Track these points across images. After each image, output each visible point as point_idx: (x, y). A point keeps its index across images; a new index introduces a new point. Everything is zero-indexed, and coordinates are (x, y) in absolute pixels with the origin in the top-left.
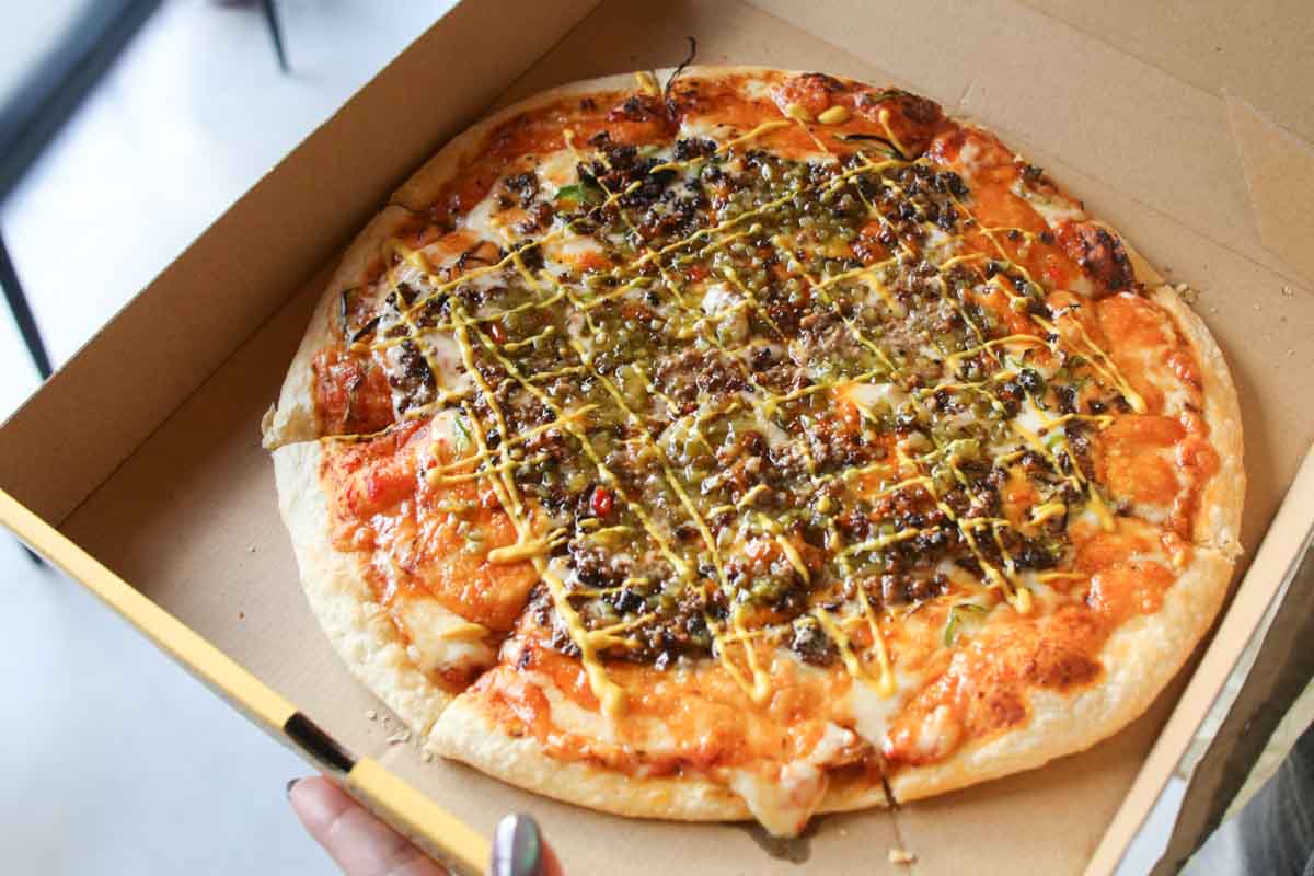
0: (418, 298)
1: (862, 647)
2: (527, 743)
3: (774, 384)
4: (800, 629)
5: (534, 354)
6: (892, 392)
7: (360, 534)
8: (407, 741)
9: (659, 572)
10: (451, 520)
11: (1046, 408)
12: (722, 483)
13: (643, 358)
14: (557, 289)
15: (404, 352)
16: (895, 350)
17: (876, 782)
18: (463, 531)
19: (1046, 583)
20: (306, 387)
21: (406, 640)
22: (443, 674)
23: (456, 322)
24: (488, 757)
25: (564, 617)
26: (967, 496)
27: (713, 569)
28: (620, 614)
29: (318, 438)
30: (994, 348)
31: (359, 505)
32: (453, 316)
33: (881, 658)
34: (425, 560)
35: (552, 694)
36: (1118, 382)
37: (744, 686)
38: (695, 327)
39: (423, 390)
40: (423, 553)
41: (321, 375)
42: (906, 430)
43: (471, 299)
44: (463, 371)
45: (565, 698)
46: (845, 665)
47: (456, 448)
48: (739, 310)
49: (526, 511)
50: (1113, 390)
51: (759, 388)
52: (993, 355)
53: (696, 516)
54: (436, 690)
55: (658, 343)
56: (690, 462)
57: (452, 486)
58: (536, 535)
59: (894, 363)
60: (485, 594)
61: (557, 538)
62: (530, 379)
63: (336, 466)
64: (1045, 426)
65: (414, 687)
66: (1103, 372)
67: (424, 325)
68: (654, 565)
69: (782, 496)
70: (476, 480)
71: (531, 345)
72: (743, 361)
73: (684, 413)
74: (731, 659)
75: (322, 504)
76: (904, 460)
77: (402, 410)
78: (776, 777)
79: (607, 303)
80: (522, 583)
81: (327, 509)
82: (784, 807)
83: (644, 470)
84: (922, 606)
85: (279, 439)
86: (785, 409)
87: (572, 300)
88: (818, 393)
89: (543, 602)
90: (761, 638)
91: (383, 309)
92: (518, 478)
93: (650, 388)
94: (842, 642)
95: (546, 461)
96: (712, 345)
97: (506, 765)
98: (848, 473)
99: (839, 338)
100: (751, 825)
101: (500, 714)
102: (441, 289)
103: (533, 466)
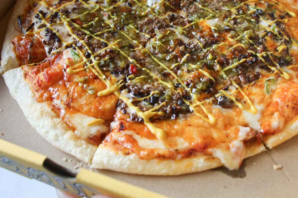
0: (47, 15)
1: (241, 99)
2: (132, 156)
3: (179, 24)
4: (218, 97)
5: (94, 27)
6: (218, 21)
7: (46, 95)
8: (82, 166)
9: (161, 88)
10: (80, 84)
11: (268, 19)
12: (173, 56)
13: (132, 23)
14: (96, 6)
15: (46, 32)
16: (214, 9)
17: (261, 143)
18: (86, 88)
19: (290, 69)
20: (11, 50)
21: (74, 129)
22: (91, 139)
23: (63, 20)
24: (118, 165)
25: (133, 110)
26: (255, 47)
27: (180, 84)
28: (153, 104)
29: (20, 66)
30: (245, 4)
31: (43, 85)
32: (62, 19)
33: (249, 101)
34: (73, 100)
35: (136, 137)
36: (285, 9)
37: (206, 119)
38: (147, 11)
39: (56, 44)
40: (72, 98)
41: (16, 45)
42: (228, 31)
43: (66, 13)
44: (70, 36)
45: (142, 137)
46: (237, 106)
47: (75, 60)
48: (161, 4)
49: (107, 77)
50: (284, 12)
51: (174, 26)
52: (245, 7)
53: (167, 68)
54: (90, 145)
55: (135, 18)
56: (159, 52)
57: (77, 73)
58: (113, 84)
59: (216, 13)
60: (100, 108)
61: (121, 83)
62: (94, 35)
63: (30, 74)
64: (269, 24)
65: (81, 146)
66: (280, 7)
67: (52, 22)
68: (159, 86)
69: (195, 57)
70: (85, 70)
71: (92, 24)
72: (166, 19)
73: (152, 37)
74: (198, 112)
75: (28, 88)
76: (231, 40)
77: (49, 52)
78: (228, 148)
79: (114, 8)
80: (113, 102)
81: (31, 89)
82: (234, 158)
83: (144, 57)
84: (255, 83)
85: (4, 69)
86: (186, 31)
87: (103, 9)
88: (195, 24)
89: (123, 106)
90: (205, 103)
91: (34, 20)
92: (101, 67)
93: (138, 31)
94: (234, 99)
95: (109, 59)
96: (154, 16)
97: (125, 166)
98: (214, 46)
99: (195, 8)
100: (222, 169)
101: (119, 148)
102: (55, 11)
103: (105, 62)
